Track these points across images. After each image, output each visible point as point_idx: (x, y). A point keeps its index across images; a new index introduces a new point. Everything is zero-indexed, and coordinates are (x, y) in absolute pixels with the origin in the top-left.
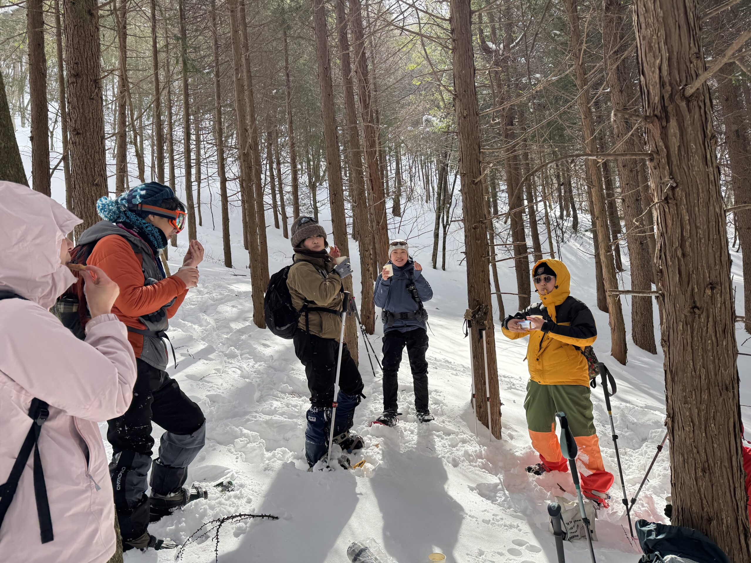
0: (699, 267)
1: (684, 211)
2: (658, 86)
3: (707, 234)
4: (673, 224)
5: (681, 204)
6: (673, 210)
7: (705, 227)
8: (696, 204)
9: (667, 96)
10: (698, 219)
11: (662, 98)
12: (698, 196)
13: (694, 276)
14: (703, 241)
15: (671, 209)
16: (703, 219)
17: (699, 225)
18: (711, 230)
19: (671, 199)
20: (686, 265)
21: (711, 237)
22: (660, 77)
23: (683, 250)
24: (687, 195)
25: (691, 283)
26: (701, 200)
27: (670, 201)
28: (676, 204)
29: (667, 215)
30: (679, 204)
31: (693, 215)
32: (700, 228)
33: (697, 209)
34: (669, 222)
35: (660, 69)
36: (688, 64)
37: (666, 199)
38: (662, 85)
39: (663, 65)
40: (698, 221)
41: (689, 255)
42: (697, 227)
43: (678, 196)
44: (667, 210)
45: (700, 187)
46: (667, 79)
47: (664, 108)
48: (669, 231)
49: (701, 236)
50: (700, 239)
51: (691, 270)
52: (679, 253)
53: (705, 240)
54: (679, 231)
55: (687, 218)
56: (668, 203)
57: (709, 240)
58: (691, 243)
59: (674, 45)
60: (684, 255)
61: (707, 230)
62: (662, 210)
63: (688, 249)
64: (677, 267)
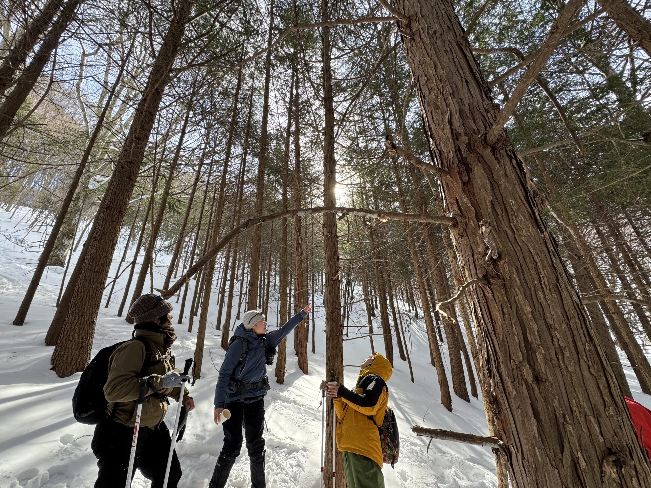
0: (575, 408)
1: (520, 296)
2: (451, 140)
3: (570, 340)
4: (504, 319)
5: (512, 286)
6: (500, 295)
7: (564, 326)
8: (538, 286)
9: (463, 147)
10: (547, 311)
11: (458, 150)
12: (538, 274)
13: (570, 428)
14: (567, 354)
15: (497, 295)
16: (556, 312)
17: (551, 322)
18: (575, 332)
19: (493, 277)
20: (546, 401)
21: (581, 348)
22: (452, 130)
23: (533, 368)
24: (520, 271)
25: (566, 445)
26: (545, 281)
27: (492, 281)
28: (505, 286)
29: (490, 302)
30: (508, 285)
31: (537, 305)
32: (556, 329)
33: (541, 294)
34: (497, 316)
35: (450, 123)
36: (485, 114)
37: (485, 277)
38: (456, 136)
39: (453, 118)
40: (548, 315)
41: (547, 380)
42: (549, 327)
43: (505, 272)
44: (489, 295)
45: (537, 260)
46: (461, 130)
47: (463, 161)
48: (499, 330)
49: (563, 344)
50: (562, 350)
51: (559, 413)
52: (527, 373)
53: (571, 353)
54: (517, 331)
55: (528, 309)
56: (489, 283)
57: (578, 353)
58: (545, 356)
59: (463, 98)
60: (537, 379)
61: (568, 333)
62: (481, 294)
63: (543, 368)
64: (529, 402)
